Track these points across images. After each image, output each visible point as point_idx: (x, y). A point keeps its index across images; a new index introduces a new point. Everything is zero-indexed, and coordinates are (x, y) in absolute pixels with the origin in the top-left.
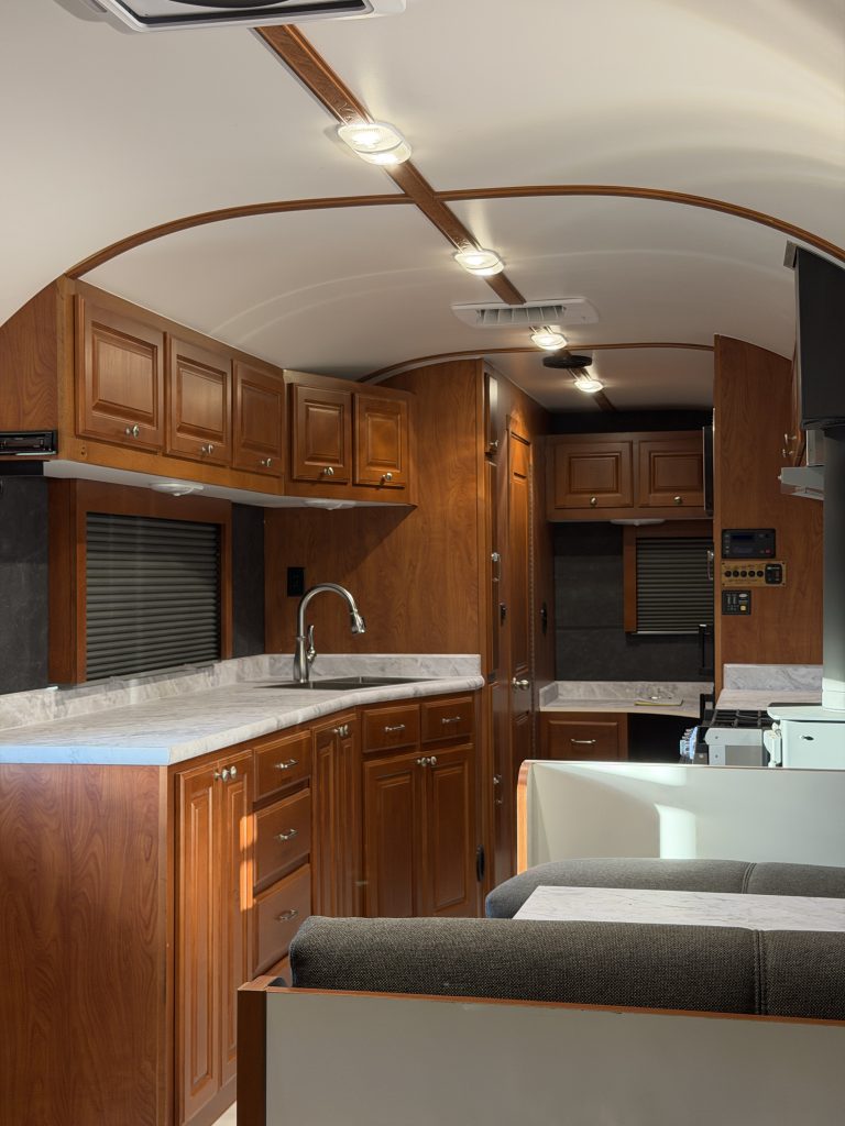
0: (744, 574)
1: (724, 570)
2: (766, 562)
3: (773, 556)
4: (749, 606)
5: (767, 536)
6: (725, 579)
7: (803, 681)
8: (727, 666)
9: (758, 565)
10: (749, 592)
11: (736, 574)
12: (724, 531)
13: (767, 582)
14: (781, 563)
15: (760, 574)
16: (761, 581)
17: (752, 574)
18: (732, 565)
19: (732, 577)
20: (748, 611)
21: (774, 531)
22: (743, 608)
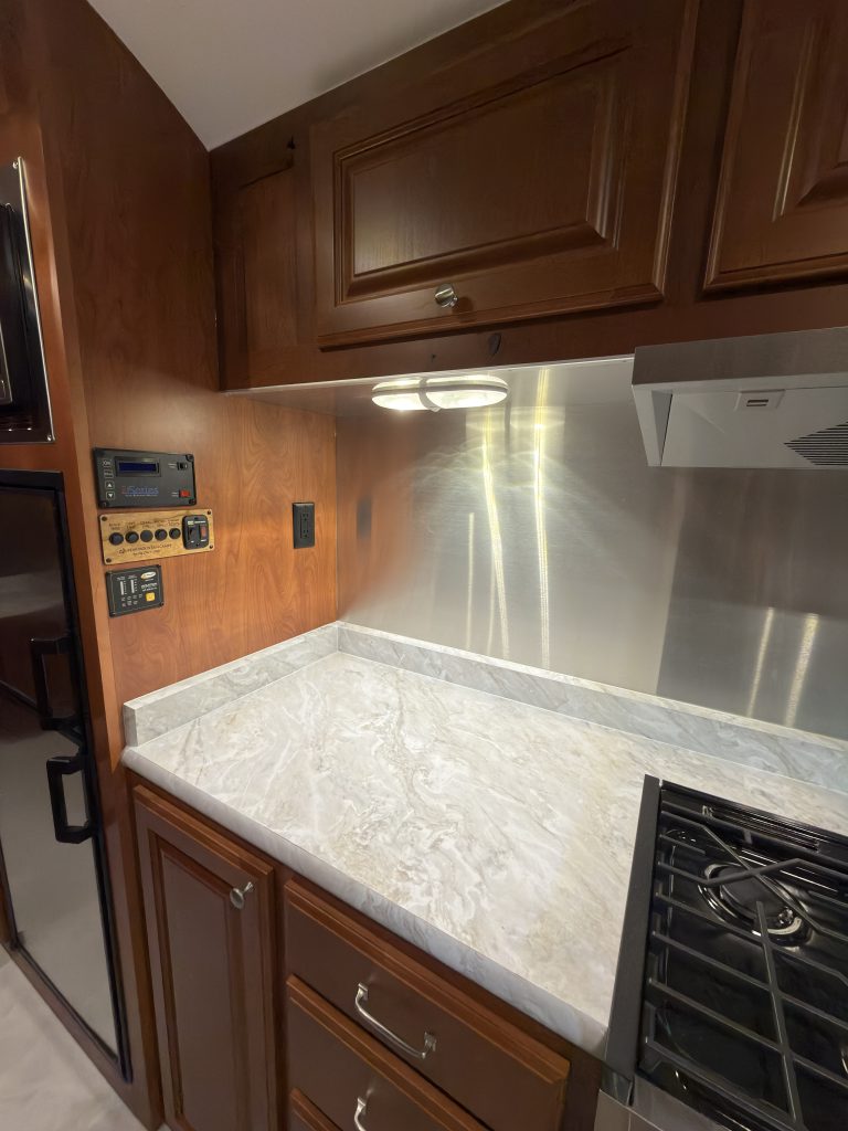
0: (146, 537)
1: (107, 533)
2: (183, 512)
3: (193, 502)
4: (159, 593)
5: (181, 466)
6: (109, 549)
7: (247, 681)
8: (132, 704)
9: (170, 518)
10: (157, 568)
11: (131, 537)
12: (97, 454)
13: (186, 545)
14: (204, 512)
15: (174, 534)
16: (176, 547)
17: (160, 535)
18: (121, 521)
19: (125, 545)
20: (159, 602)
21: (190, 458)
22: (151, 597)
